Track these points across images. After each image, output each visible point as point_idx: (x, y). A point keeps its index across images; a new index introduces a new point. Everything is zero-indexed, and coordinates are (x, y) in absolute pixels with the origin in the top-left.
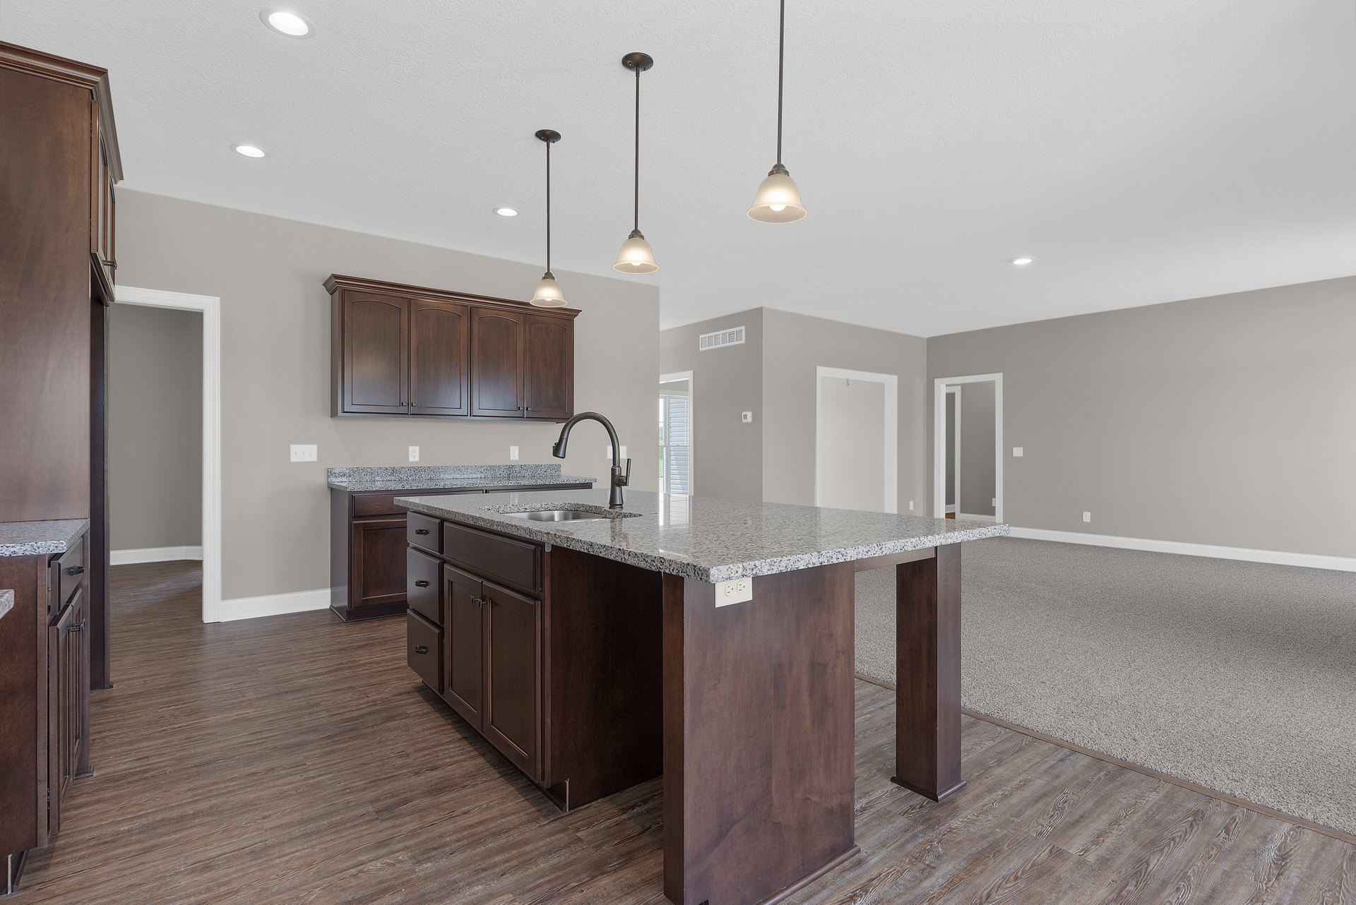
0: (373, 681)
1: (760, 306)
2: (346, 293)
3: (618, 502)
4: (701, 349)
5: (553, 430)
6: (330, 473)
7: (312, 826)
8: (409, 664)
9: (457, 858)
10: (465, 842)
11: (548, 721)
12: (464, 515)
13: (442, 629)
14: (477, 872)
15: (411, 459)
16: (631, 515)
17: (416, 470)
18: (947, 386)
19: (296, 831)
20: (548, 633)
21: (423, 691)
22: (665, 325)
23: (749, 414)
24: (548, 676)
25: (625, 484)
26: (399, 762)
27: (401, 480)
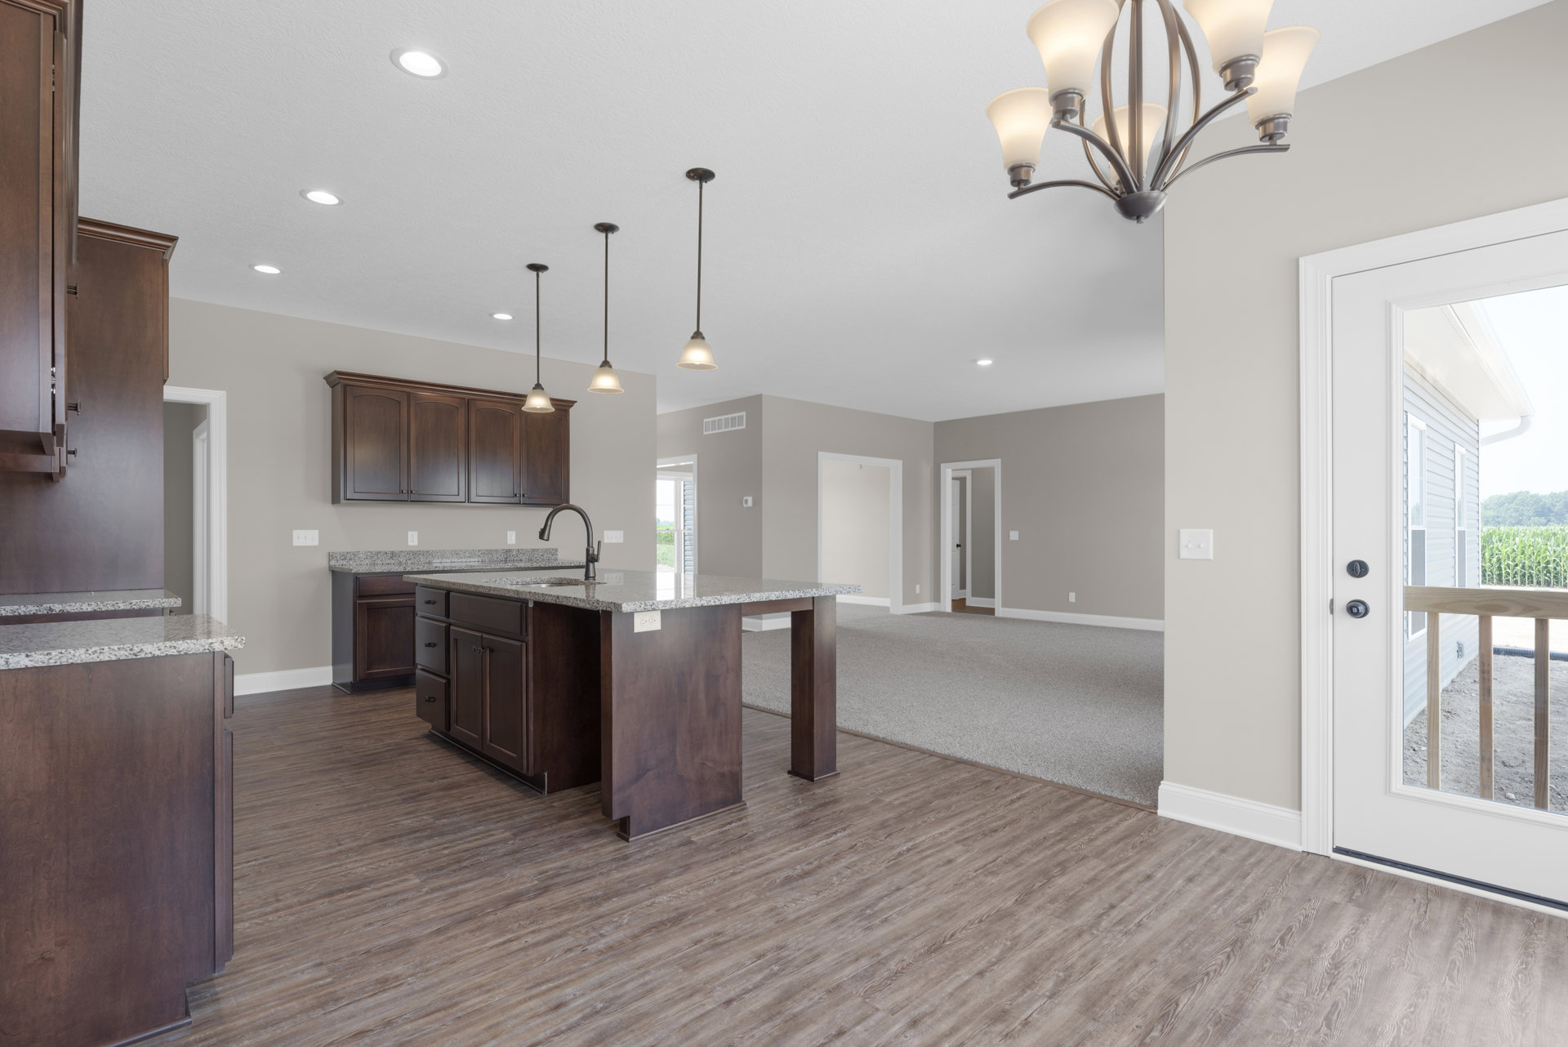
0: (386, 732)
1: (760, 393)
2: (348, 388)
3: (592, 575)
4: (705, 433)
5: (541, 514)
6: (331, 556)
7: (356, 807)
8: (419, 715)
9: (466, 817)
10: (470, 810)
11: (531, 728)
12: (467, 585)
13: (449, 681)
14: (480, 822)
15: (410, 544)
16: (599, 583)
17: (415, 554)
18: (953, 470)
19: (344, 810)
20: (531, 665)
21: (430, 737)
22: (662, 409)
23: (750, 499)
24: (531, 696)
25: (597, 561)
26: (416, 776)
27: (400, 564)
